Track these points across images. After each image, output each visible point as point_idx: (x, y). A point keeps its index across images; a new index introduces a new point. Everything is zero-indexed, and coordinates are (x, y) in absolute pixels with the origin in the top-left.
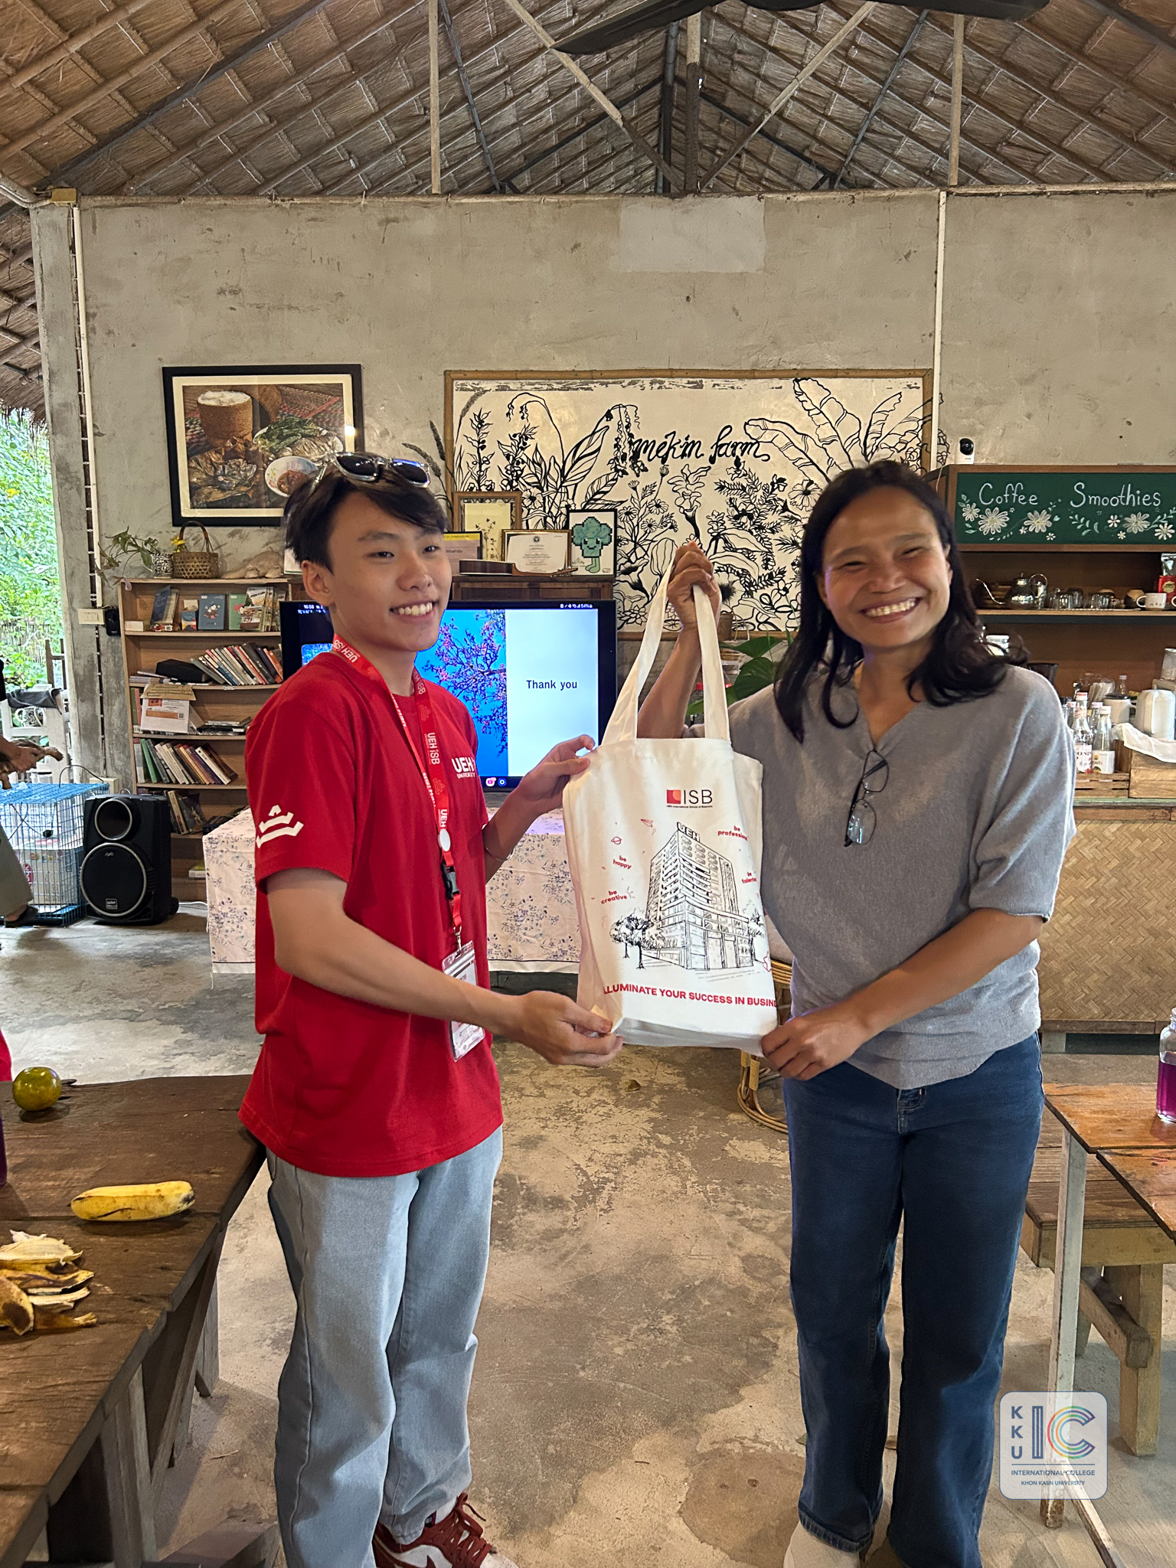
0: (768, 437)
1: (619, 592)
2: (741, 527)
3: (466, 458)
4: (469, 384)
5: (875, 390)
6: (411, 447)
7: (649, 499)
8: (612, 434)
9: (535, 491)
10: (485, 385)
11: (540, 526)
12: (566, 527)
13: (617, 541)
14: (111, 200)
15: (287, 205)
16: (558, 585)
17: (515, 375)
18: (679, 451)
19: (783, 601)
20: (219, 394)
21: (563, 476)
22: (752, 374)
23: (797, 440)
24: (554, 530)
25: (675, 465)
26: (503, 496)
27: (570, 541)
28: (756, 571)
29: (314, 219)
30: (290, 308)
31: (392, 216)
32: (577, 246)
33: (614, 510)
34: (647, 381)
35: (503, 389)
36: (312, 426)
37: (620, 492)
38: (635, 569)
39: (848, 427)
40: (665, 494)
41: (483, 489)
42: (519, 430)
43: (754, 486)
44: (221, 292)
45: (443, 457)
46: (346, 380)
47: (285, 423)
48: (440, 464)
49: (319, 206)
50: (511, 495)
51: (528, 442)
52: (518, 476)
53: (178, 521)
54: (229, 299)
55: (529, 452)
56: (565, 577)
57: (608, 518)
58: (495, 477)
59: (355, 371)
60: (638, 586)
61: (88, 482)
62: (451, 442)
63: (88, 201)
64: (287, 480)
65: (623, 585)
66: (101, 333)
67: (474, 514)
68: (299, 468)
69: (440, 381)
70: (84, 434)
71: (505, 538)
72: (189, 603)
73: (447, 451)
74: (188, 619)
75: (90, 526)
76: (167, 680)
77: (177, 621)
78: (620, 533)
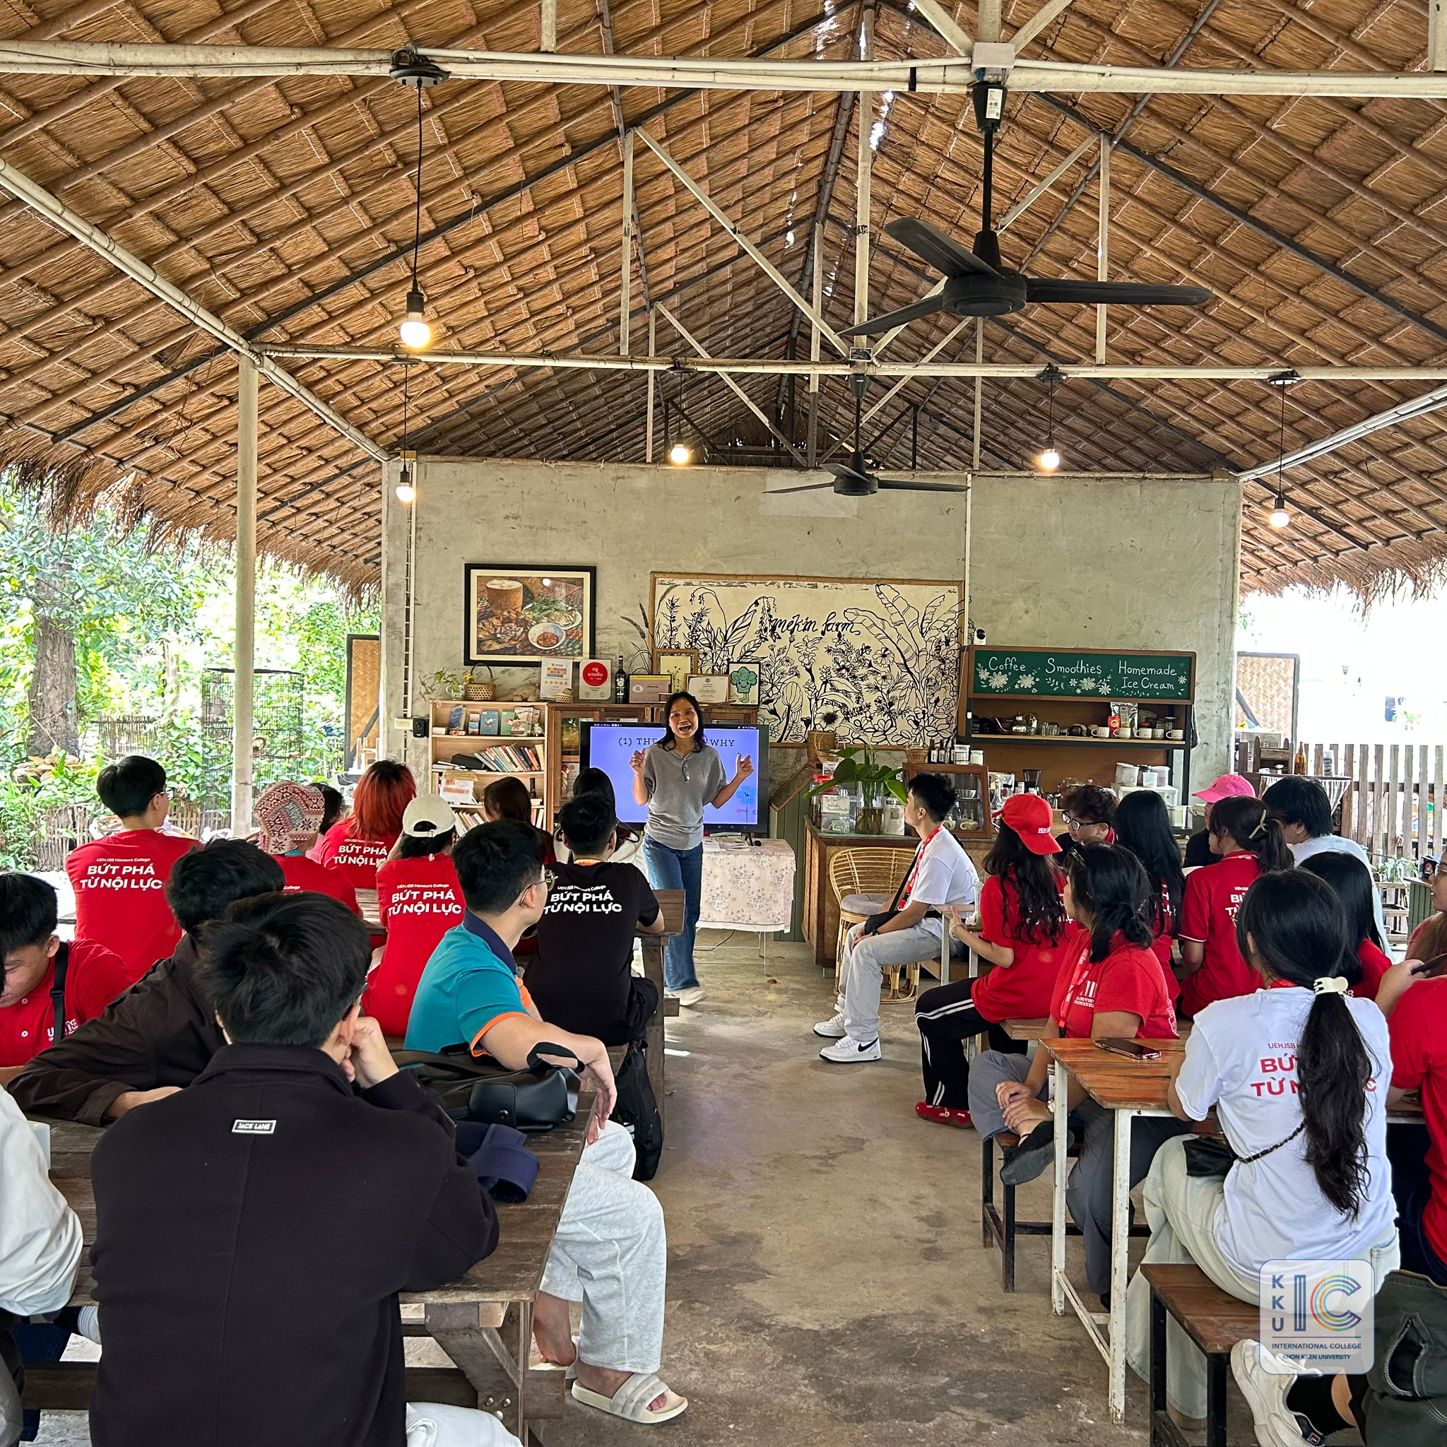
0: (860, 619)
1: (761, 715)
2: (842, 676)
3: (663, 627)
4: (666, 581)
5: (928, 592)
6: (626, 619)
7: (782, 656)
8: (759, 615)
9: (707, 649)
10: (677, 582)
11: (710, 672)
12: (727, 672)
13: (761, 682)
14: (437, 458)
15: (553, 465)
16: (723, 711)
17: (698, 575)
18: (802, 627)
19: (869, 725)
20: (501, 581)
21: (726, 640)
22: (849, 580)
23: (878, 622)
24: (719, 675)
25: (799, 635)
26: (686, 652)
27: (730, 682)
28: (852, 705)
29: (570, 475)
30: (551, 529)
31: (620, 474)
32: (738, 498)
33: (759, 663)
34: (782, 583)
35: (688, 584)
37: (763, 651)
38: (772, 701)
39: (911, 616)
40: (792, 653)
41: (673, 647)
42: (698, 610)
43: (850, 649)
44: (507, 517)
45: (647, 626)
46: (586, 576)
47: (543, 602)
48: (645, 630)
49: (573, 467)
50: (691, 651)
51: (704, 618)
52: (696, 640)
53: (468, 662)
54: (512, 522)
55: (704, 624)
56: (728, 705)
57: (755, 668)
58: (681, 639)
59: (592, 570)
60: (773, 712)
61: (407, 635)
62: (653, 617)
63: (423, 458)
64: (544, 638)
65: (764, 712)
66: (424, 540)
67: (667, 663)
68: (551, 630)
69: (648, 578)
70: (408, 604)
71: (688, 679)
72: (473, 716)
73: (650, 622)
74: (473, 728)
75: (407, 664)
76: (457, 768)
77: (466, 729)
78: (763, 677)
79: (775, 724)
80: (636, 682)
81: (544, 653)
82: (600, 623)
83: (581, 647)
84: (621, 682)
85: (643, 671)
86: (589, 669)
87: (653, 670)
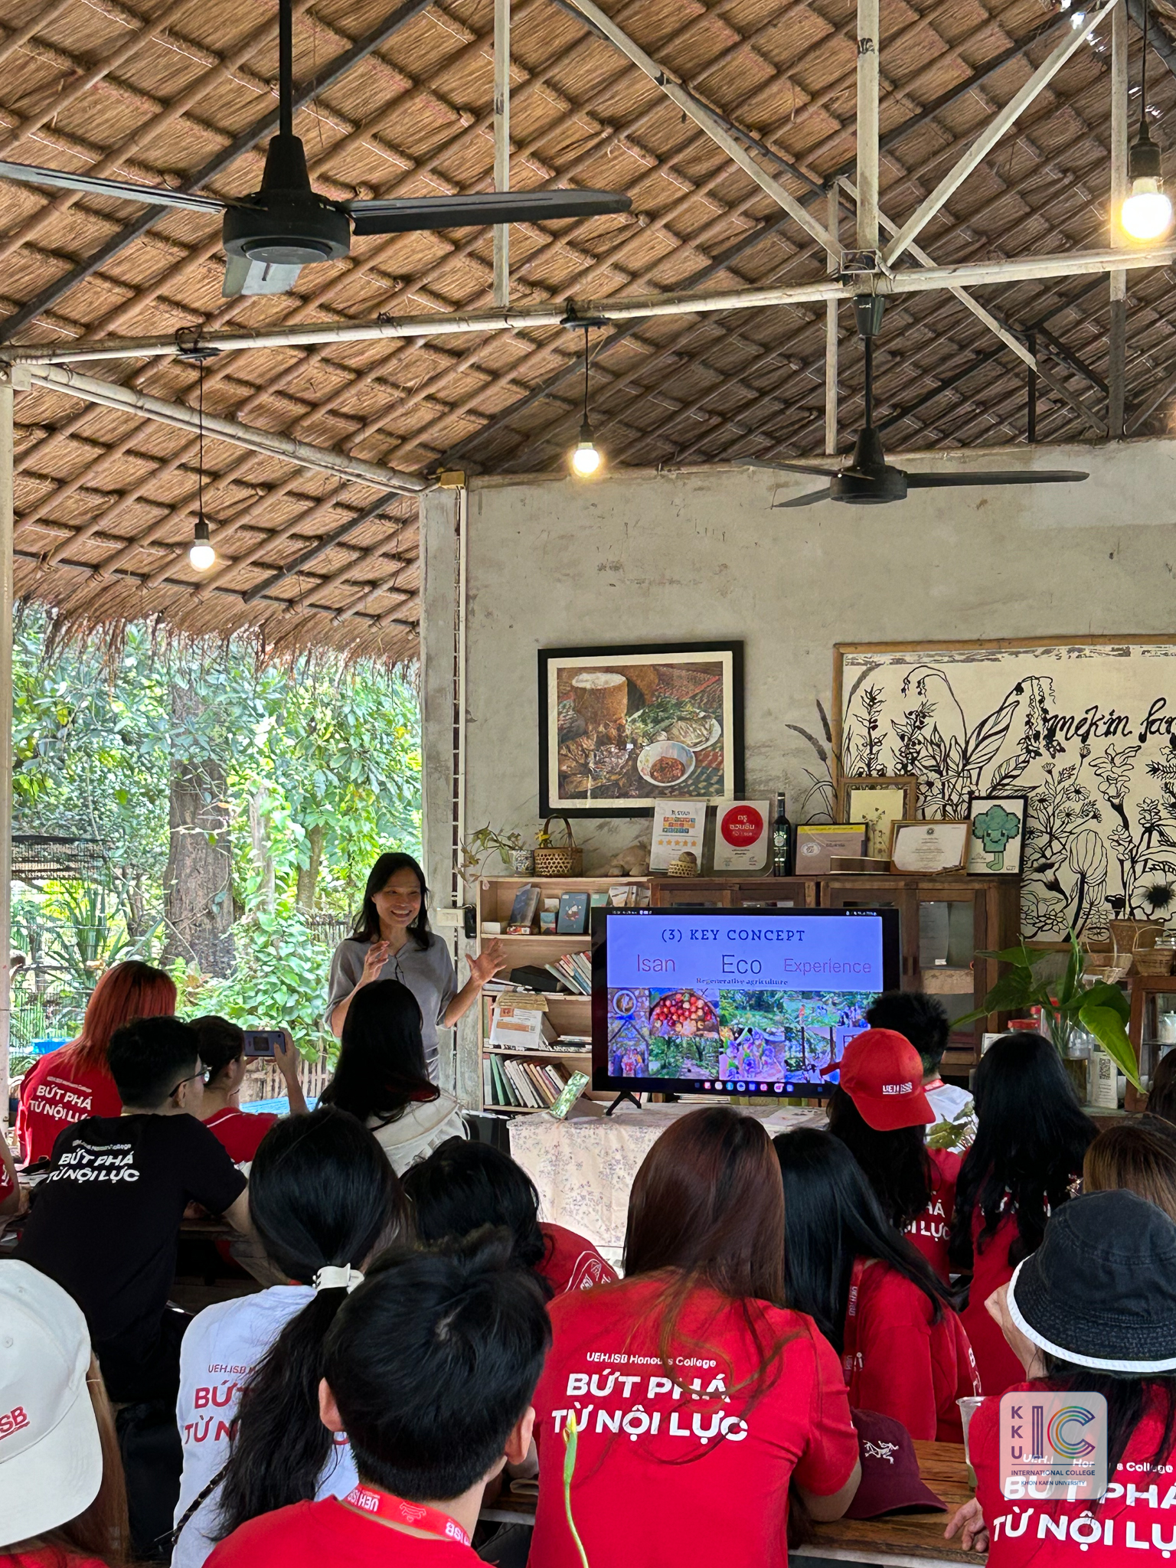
1: (1031, 893)
3: (857, 741)
4: (861, 658)
6: (795, 728)
7: (1066, 784)
8: (1023, 710)
9: (933, 776)
10: (878, 658)
11: (939, 816)
12: (968, 817)
13: (1027, 833)
15: (673, 475)
16: (938, 886)
17: (915, 645)
18: (1102, 729)
20: (594, 675)
21: (966, 757)
24: (953, 821)
25: (1099, 744)
26: (895, 782)
27: (972, 833)
29: (701, 489)
30: (671, 582)
31: (781, 480)
32: (984, 502)
33: (1025, 798)
34: (1063, 650)
35: (899, 661)
36: (689, 707)
37: (1033, 776)
38: (1051, 866)
40: (1086, 777)
41: (874, 773)
42: (916, 707)
44: (602, 568)
45: (829, 739)
46: (726, 658)
47: (660, 705)
48: (827, 747)
49: (707, 475)
50: (906, 780)
51: (926, 720)
52: (914, 759)
53: (546, 811)
54: (610, 576)
55: (927, 732)
56: (956, 873)
57: (1016, 807)
58: (888, 759)
59: (737, 648)
60: (1054, 886)
61: (456, 772)
62: (839, 721)
63: (477, 482)
64: (663, 767)
65: (1036, 885)
66: (479, 618)
67: (862, 803)
68: (674, 754)
69: (829, 655)
70: (456, 721)
71: (897, 827)
72: (551, 903)
73: (834, 731)
74: (547, 921)
75: (456, 819)
76: (520, 989)
77: (536, 922)
78: (1032, 823)
79: (1059, 907)
80: (810, 839)
81: (662, 793)
82: (752, 736)
83: (721, 781)
84: (780, 838)
85: (824, 818)
86: (732, 817)
87: (839, 815)
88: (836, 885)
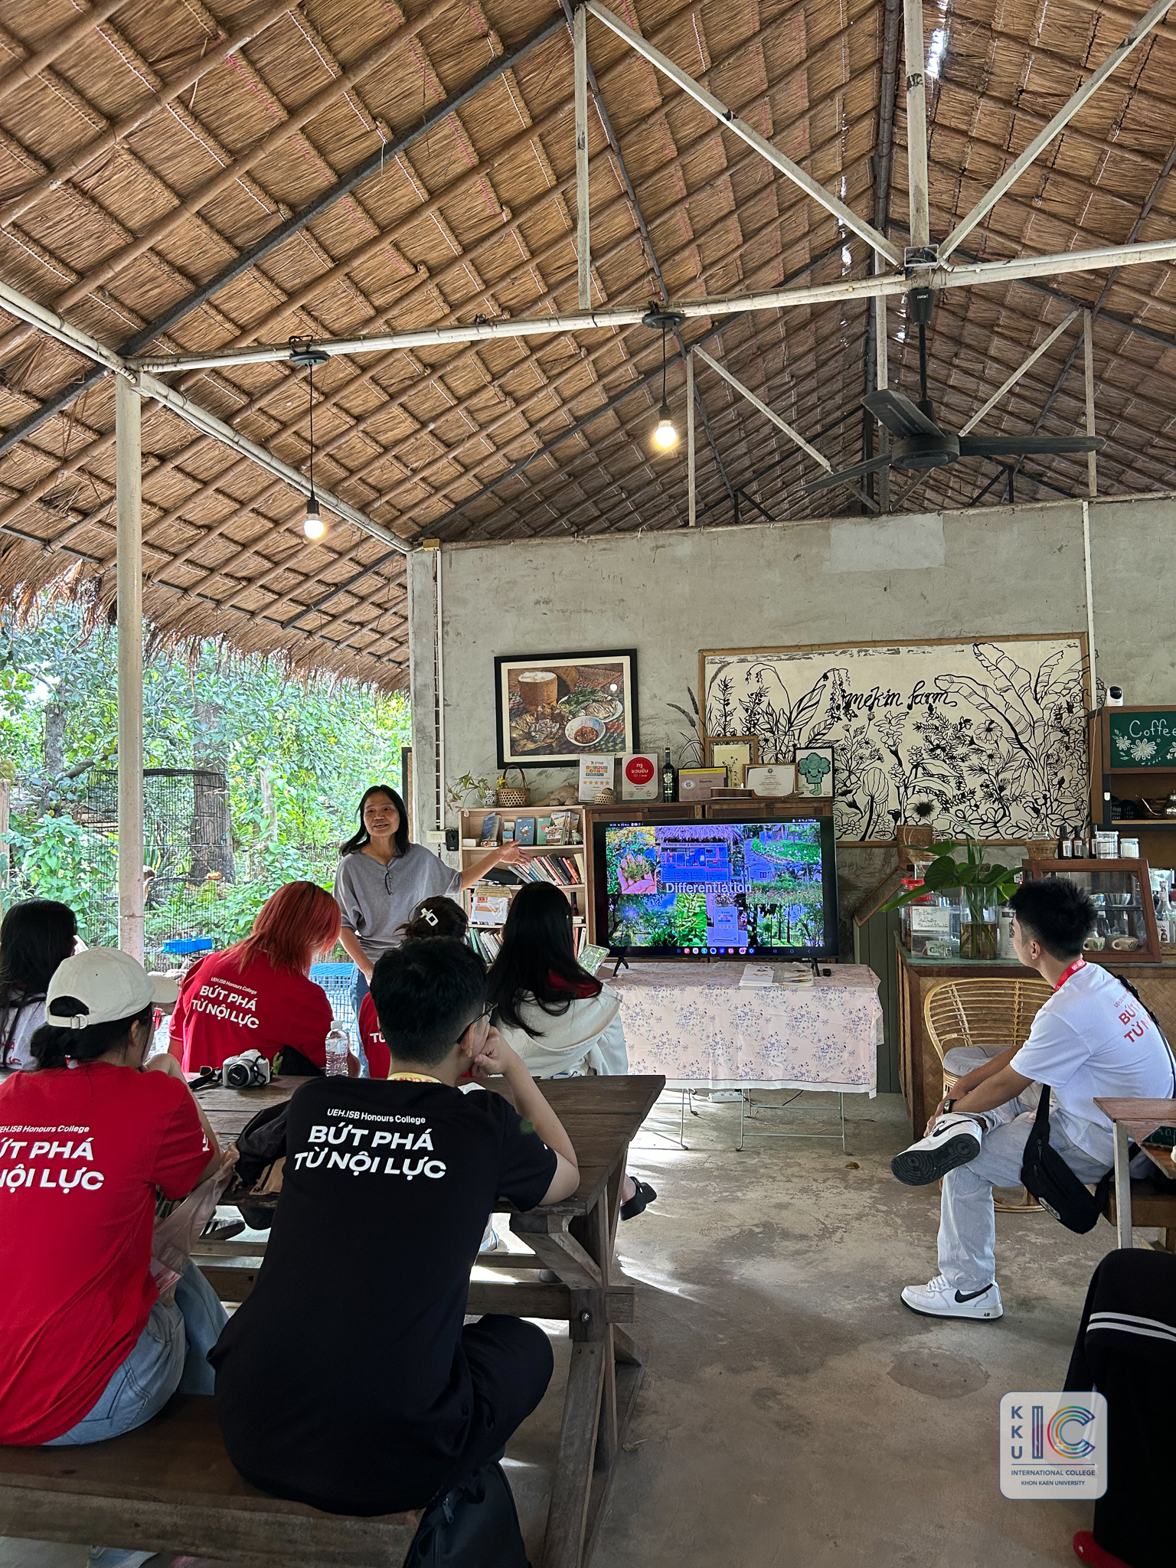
0: (955, 687)
1: (837, 809)
2: (936, 757)
3: (715, 713)
4: (717, 659)
5: (1040, 650)
6: (673, 706)
7: (859, 738)
8: (828, 690)
9: (768, 735)
10: (729, 659)
11: (773, 761)
12: (793, 761)
13: (835, 771)
14: (462, 544)
15: (585, 541)
16: (788, 805)
17: (754, 650)
18: (882, 701)
19: (975, 815)
20: (536, 673)
21: (790, 723)
22: (940, 641)
23: (979, 690)
24: (784, 764)
25: (880, 712)
26: (743, 740)
27: (798, 771)
28: (951, 791)
29: (604, 549)
30: (586, 611)
31: (660, 544)
32: (798, 556)
33: (832, 747)
34: (855, 651)
35: (742, 661)
36: (601, 694)
37: (836, 733)
38: (851, 791)
39: (1020, 679)
40: (872, 733)
41: (728, 734)
42: (755, 690)
43: (945, 726)
44: (537, 602)
45: (697, 713)
46: (626, 660)
47: (581, 692)
48: (695, 717)
49: (608, 541)
50: (749, 738)
51: (763, 699)
52: (755, 724)
53: (502, 764)
54: (543, 607)
55: (763, 706)
56: (793, 798)
57: (827, 754)
58: (737, 725)
59: (632, 653)
60: (853, 805)
61: (438, 739)
62: (704, 701)
63: (447, 546)
64: (581, 733)
65: (841, 805)
66: (452, 635)
67: (722, 754)
68: (590, 724)
69: (696, 658)
70: (437, 705)
71: (746, 770)
72: (509, 825)
73: (700, 707)
74: (507, 837)
75: (438, 771)
76: (491, 883)
77: (499, 839)
78: (837, 764)
79: (856, 819)
80: (686, 778)
81: (582, 750)
82: (645, 710)
83: (623, 741)
84: (668, 778)
85: (694, 765)
86: (632, 765)
87: (706, 761)
88: (717, 807)
